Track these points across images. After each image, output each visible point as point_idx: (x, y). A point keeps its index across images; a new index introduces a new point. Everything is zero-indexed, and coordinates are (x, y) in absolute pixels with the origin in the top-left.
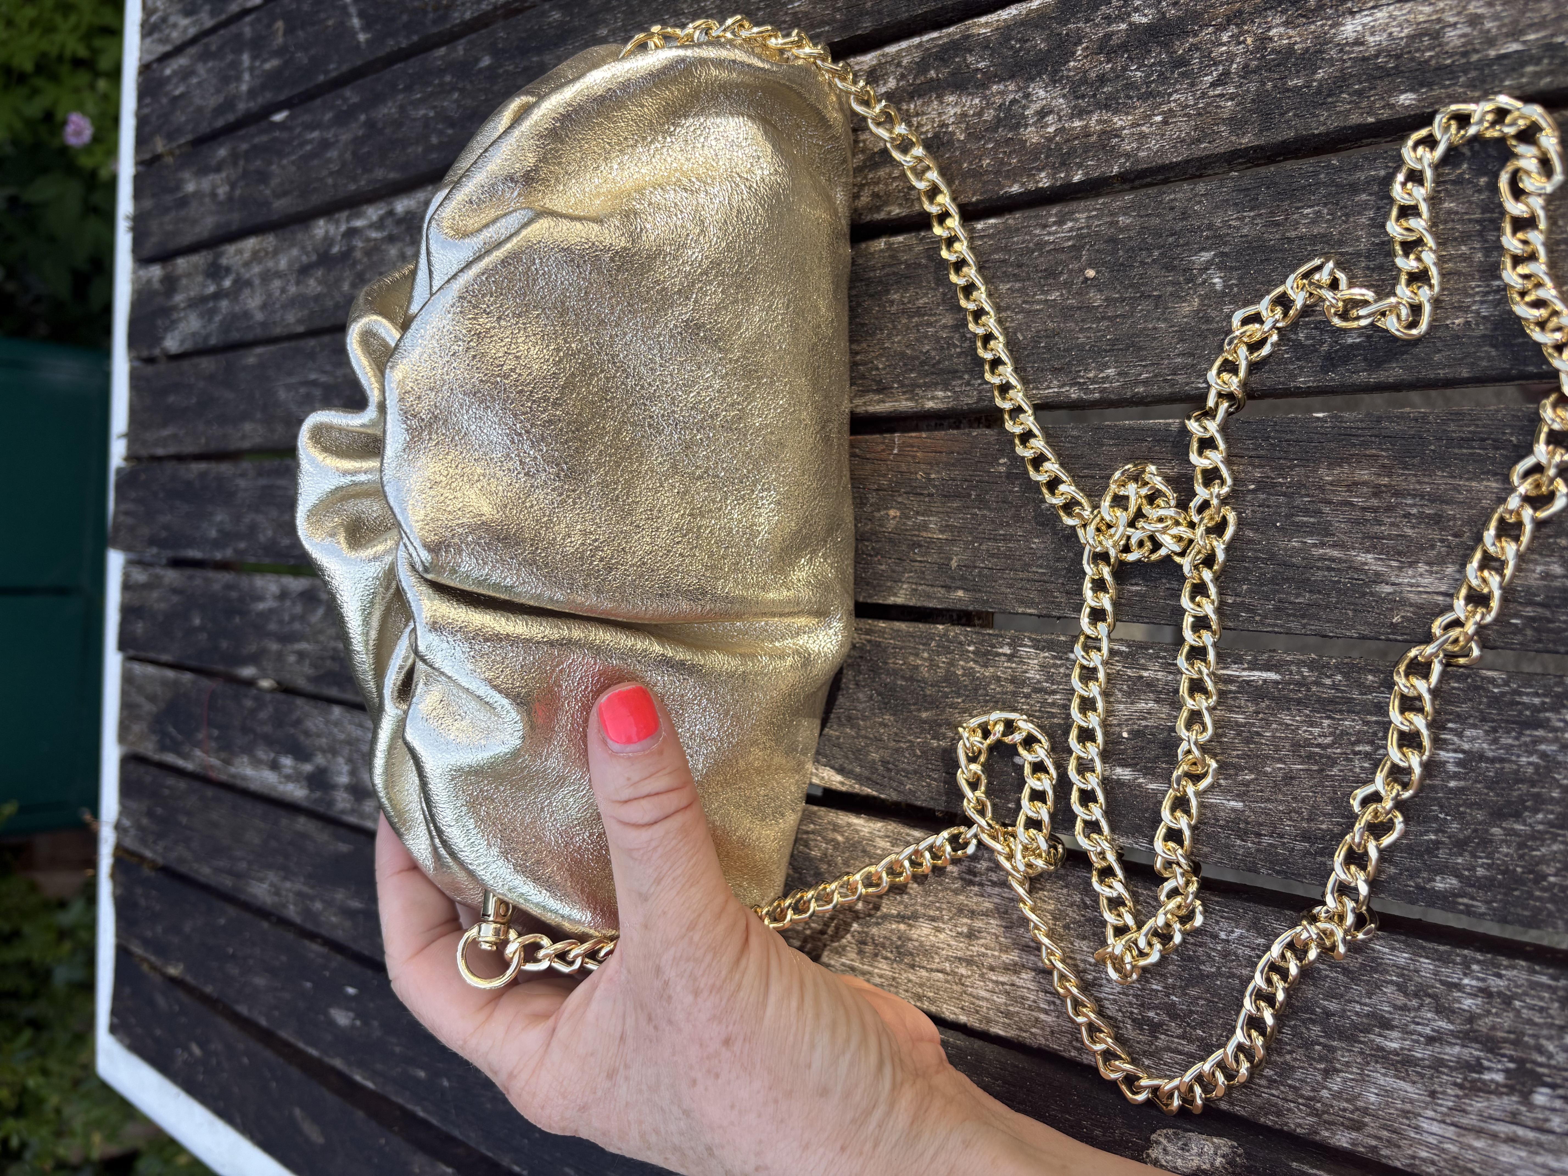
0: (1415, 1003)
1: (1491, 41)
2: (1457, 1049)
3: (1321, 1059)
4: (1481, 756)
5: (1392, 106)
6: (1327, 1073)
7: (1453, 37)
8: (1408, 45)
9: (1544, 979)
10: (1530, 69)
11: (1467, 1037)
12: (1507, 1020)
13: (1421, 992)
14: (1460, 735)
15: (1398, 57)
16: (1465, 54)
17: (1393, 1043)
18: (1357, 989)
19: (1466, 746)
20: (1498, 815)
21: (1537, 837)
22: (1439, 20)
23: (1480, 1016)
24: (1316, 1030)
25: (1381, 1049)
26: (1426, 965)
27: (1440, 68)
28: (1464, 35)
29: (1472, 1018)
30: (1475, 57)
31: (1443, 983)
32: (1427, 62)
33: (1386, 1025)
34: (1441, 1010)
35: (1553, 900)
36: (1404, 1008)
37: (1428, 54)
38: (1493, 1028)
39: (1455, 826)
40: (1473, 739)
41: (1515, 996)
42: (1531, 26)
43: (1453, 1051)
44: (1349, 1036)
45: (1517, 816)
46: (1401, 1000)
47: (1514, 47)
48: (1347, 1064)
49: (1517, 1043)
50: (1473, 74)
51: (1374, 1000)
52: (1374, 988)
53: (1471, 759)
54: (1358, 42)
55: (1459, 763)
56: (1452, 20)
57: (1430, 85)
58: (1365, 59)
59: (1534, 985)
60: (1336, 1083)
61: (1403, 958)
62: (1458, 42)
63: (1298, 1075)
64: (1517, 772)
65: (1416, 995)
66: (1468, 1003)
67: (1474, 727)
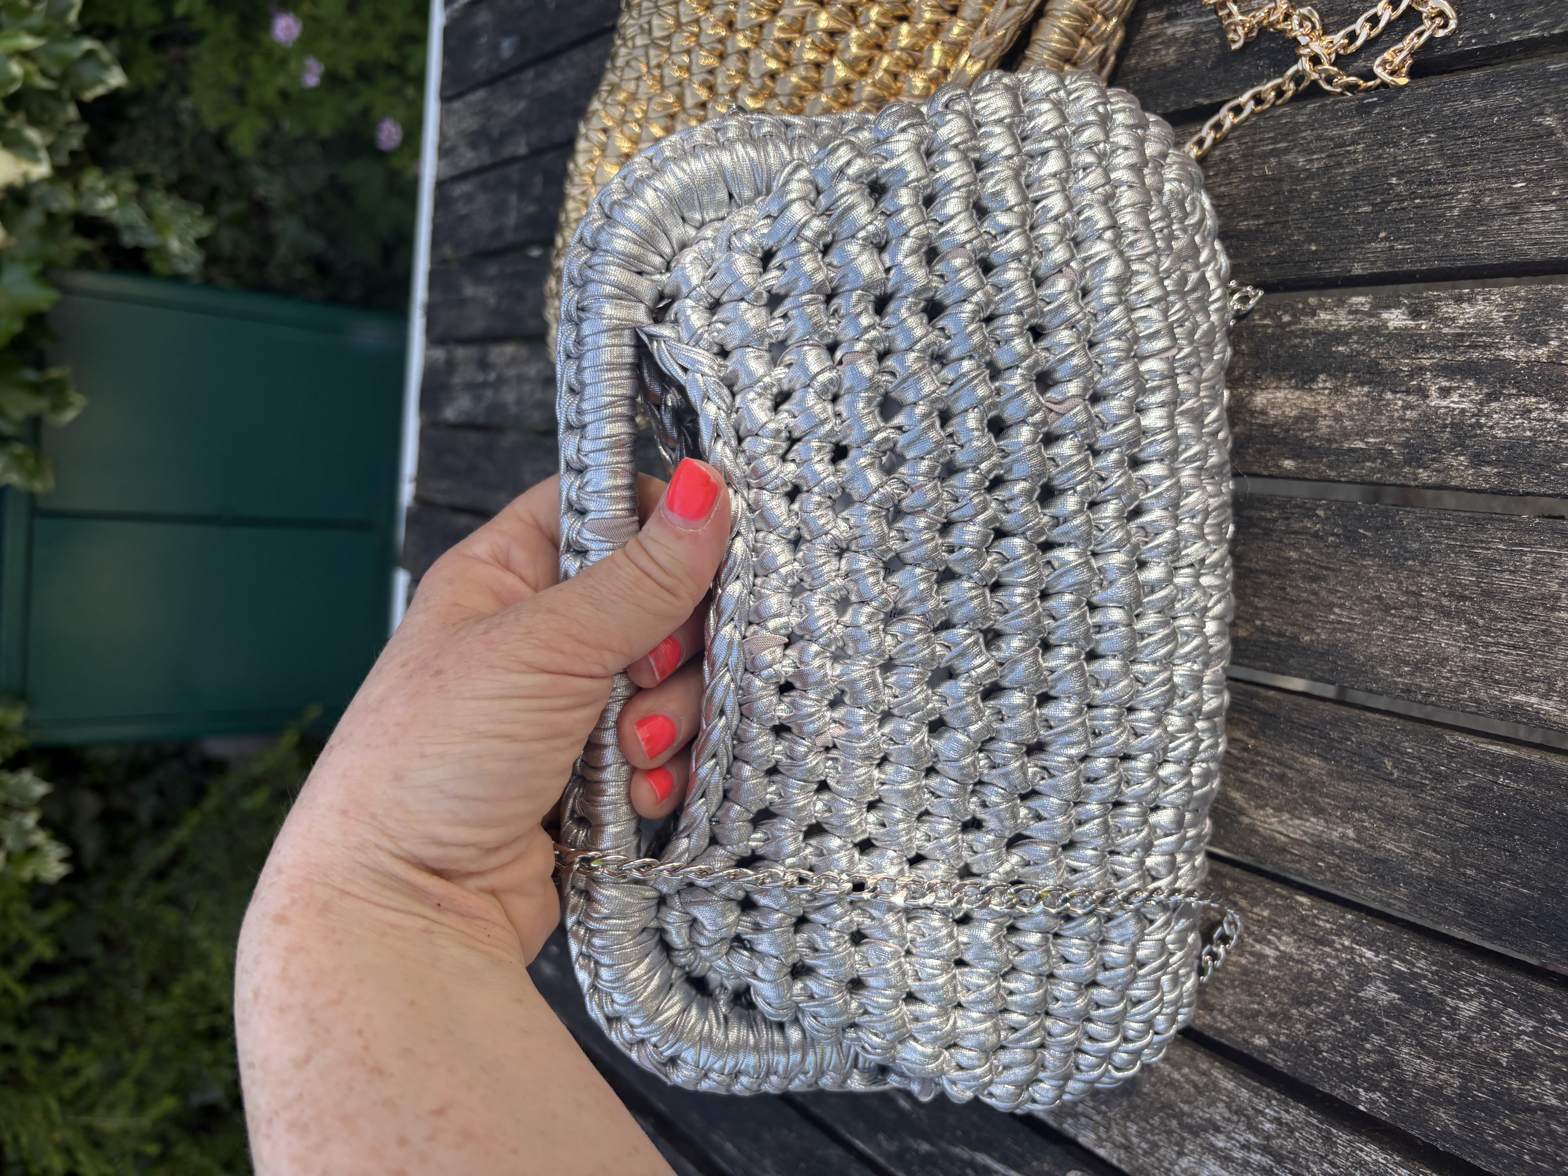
0: (1235, 1118)
1: (1346, 435)
2: (1258, 1157)
3: (1177, 1144)
4: (1291, 958)
5: (1279, 467)
6: (1181, 1154)
7: (1324, 426)
8: (1294, 423)
9: (1315, 1121)
10: (1368, 464)
11: (1266, 1150)
12: (1289, 1144)
13: (1240, 1112)
14: (1279, 939)
15: (1287, 431)
16: (1329, 441)
17: (1220, 1142)
18: (1201, 1100)
19: (1282, 948)
20: (1297, 1001)
21: (1318, 1021)
22: (1316, 410)
23: (1274, 1138)
24: (1174, 1123)
25: (1212, 1145)
26: (1244, 1094)
27: (1311, 448)
28: (1330, 426)
29: (1268, 1138)
30: (1335, 446)
31: (1254, 1108)
32: (1304, 440)
33: (1217, 1129)
34: (1252, 1128)
35: (1324, 1068)
36: (1228, 1120)
37: (1306, 434)
38: (1281, 1147)
39: (1270, 1003)
40: (1288, 944)
41: (1297, 1129)
42: (1372, 431)
43: (1256, 1158)
44: (1195, 1131)
45: (1308, 1005)
46: (1227, 1114)
47: (1361, 445)
48: (1192, 1151)
49: (1294, 1161)
50: (1333, 458)
51: (1212, 1110)
52: (1212, 1103)
53: (1283, 957)
54: (1263, 412)
55: (1277, 959)
56: (1324, 412)
57: (1305, 459)
58: (1265, 426)
59: (1308, 1124)
60: (1184, 1162)
61: (1230, 1085)
62: (1325, 430)
63: (1162, 1151)
64: (1310, 974)
65: (1236, 1113)
66: (1267, 1126)
67: (1288, 935)
